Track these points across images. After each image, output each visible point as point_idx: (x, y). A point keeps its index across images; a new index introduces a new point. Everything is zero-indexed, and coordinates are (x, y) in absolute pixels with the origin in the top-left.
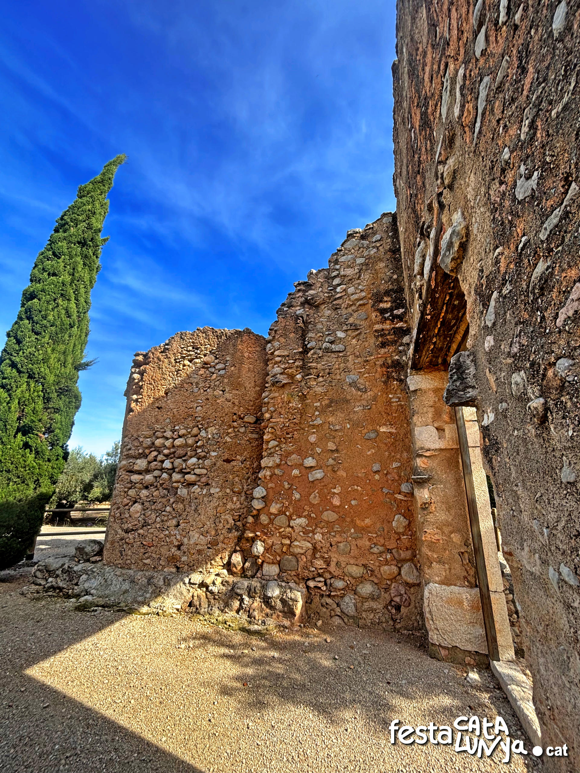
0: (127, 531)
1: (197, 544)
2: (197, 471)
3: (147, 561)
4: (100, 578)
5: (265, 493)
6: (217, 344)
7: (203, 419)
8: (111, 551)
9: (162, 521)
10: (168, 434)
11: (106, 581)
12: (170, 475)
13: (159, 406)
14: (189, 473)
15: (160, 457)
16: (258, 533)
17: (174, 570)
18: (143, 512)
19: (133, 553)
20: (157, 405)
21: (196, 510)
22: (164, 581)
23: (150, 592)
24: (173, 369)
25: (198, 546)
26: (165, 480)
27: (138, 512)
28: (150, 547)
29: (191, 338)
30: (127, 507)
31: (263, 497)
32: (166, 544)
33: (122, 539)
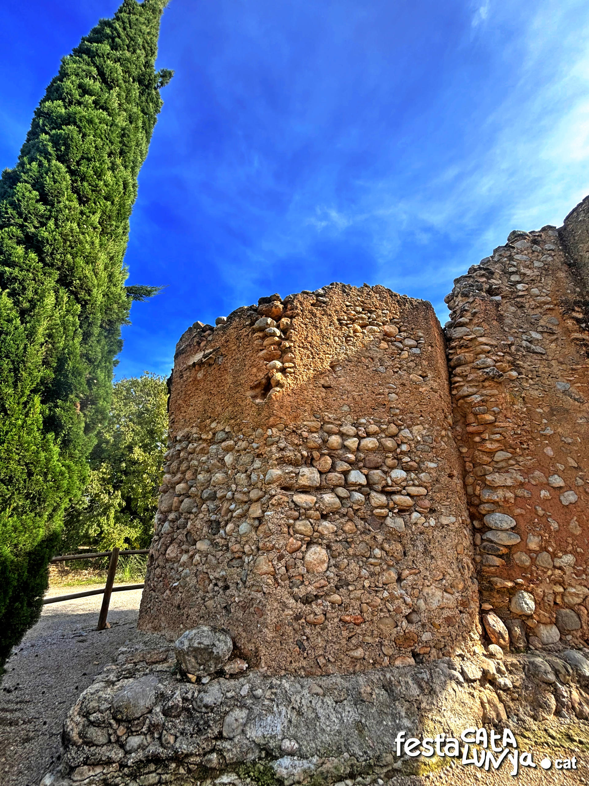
0: (307, 600)
1: (443, 608)
2: (413, 490)
3: (359, 653)
4: (283, 709)
5: (514, 523)
6: (400, 313)
7: (402, 411)
8: (278, 645)
9: (372, 574)
10: (349, 429)
11: (300, 713)
12: (367, 495)
13: (326, 385)
14: (399, 493)
15: (343, 466)
16: (520, 581)
17: (412, 661)
18: (333, 562)
19: (327, 641)
20: (322, 382)
21: (426, 552)
22: (420, 687)
23: (403, 714)
24: (339, 333)
25: (445, 611)
26: (357, 502)
27: (323, 562)
28: (358, 625)
29: (358, 295)
30: (299, 555)
31: (512, 528)
32: (388, 615)
33: (297, 618)
